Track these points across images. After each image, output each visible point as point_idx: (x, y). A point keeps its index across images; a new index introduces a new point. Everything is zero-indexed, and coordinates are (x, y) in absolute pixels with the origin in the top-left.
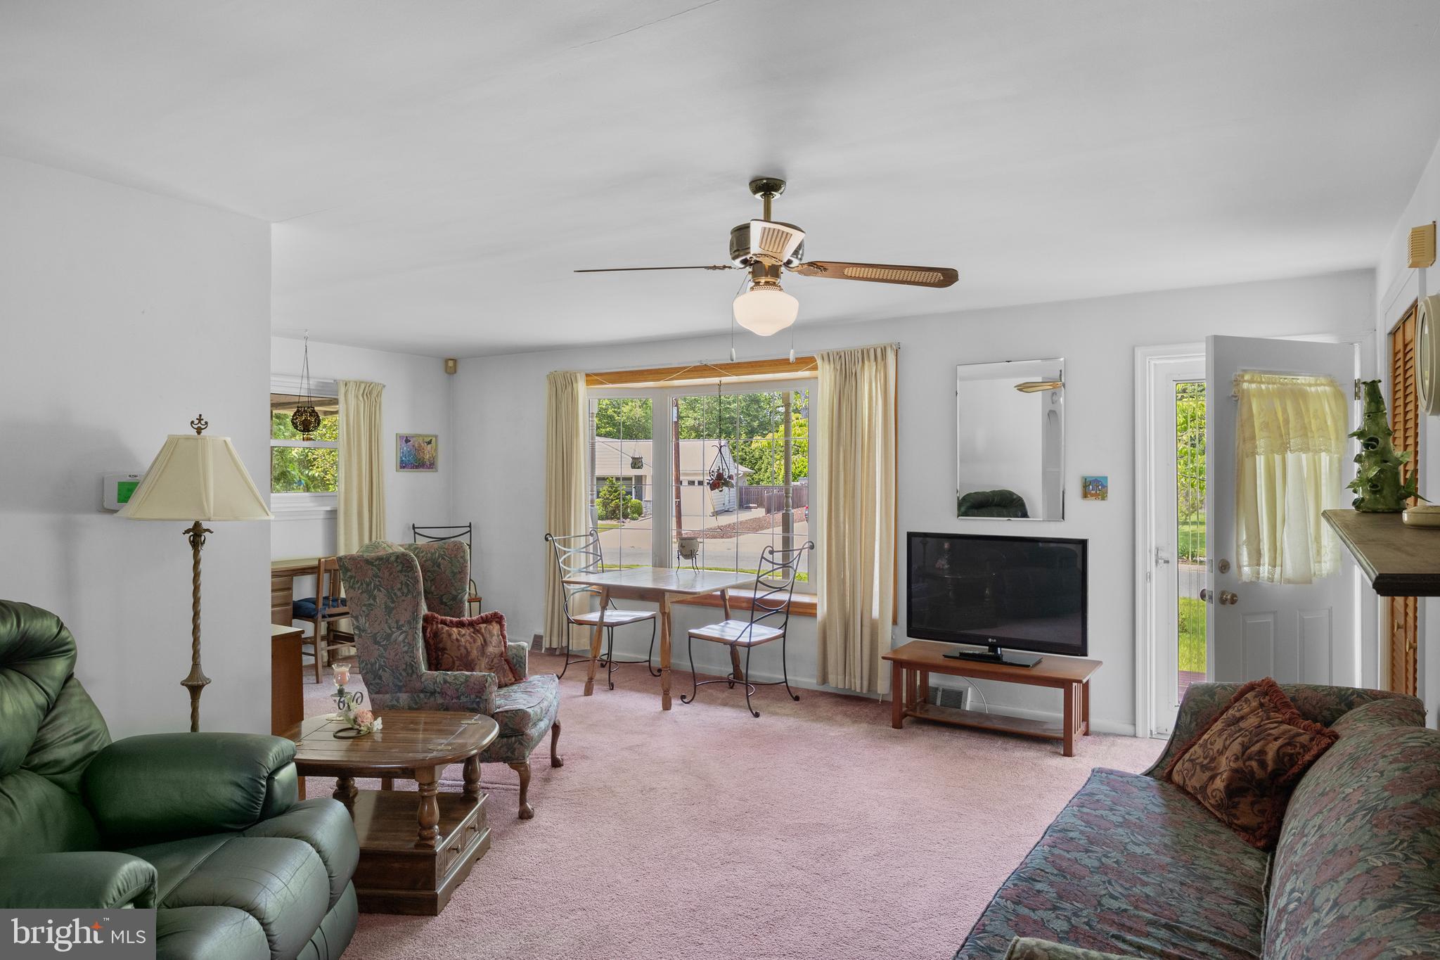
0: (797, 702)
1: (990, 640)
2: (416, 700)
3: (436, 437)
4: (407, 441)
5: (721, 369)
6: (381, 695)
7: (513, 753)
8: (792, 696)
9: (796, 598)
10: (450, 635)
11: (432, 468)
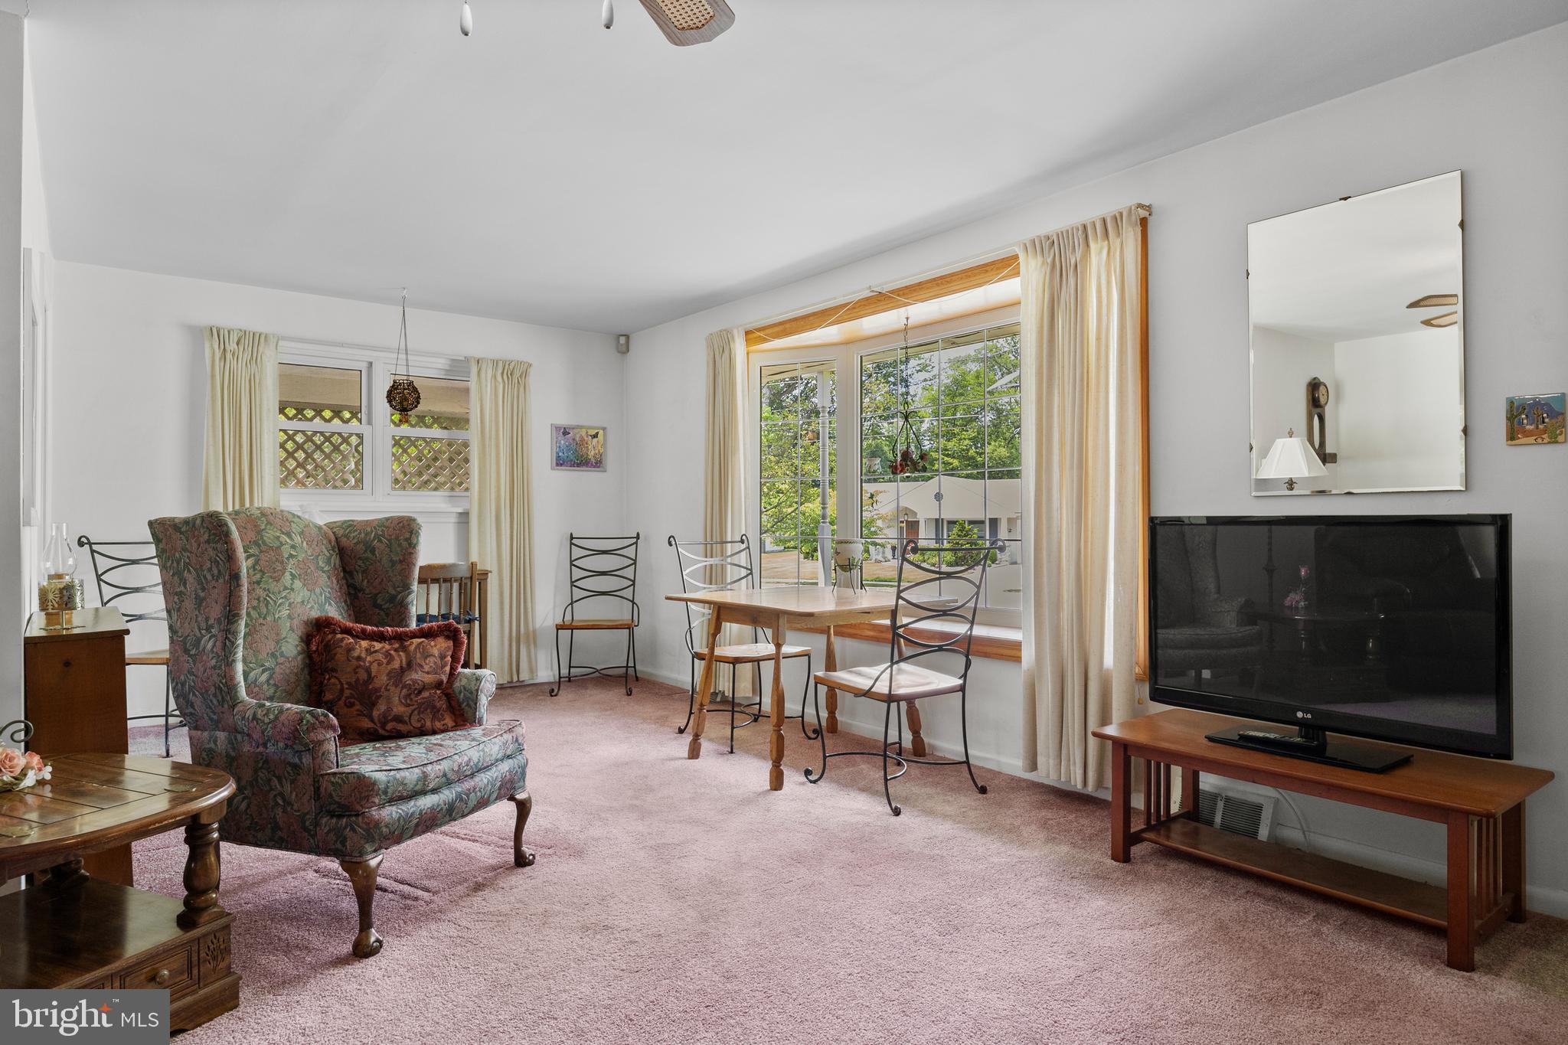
0: (980, 796)
1: (1300, 715)
2: (233, 744)
3: (604, 429)
4: (565, 433)
5: (898, 295)
6: (199, 732)
7: (343, 843)
8: (976, 785)
9: (979, 631)
10: (349, 649)
11: (599, 467)
